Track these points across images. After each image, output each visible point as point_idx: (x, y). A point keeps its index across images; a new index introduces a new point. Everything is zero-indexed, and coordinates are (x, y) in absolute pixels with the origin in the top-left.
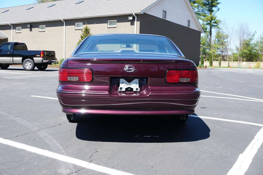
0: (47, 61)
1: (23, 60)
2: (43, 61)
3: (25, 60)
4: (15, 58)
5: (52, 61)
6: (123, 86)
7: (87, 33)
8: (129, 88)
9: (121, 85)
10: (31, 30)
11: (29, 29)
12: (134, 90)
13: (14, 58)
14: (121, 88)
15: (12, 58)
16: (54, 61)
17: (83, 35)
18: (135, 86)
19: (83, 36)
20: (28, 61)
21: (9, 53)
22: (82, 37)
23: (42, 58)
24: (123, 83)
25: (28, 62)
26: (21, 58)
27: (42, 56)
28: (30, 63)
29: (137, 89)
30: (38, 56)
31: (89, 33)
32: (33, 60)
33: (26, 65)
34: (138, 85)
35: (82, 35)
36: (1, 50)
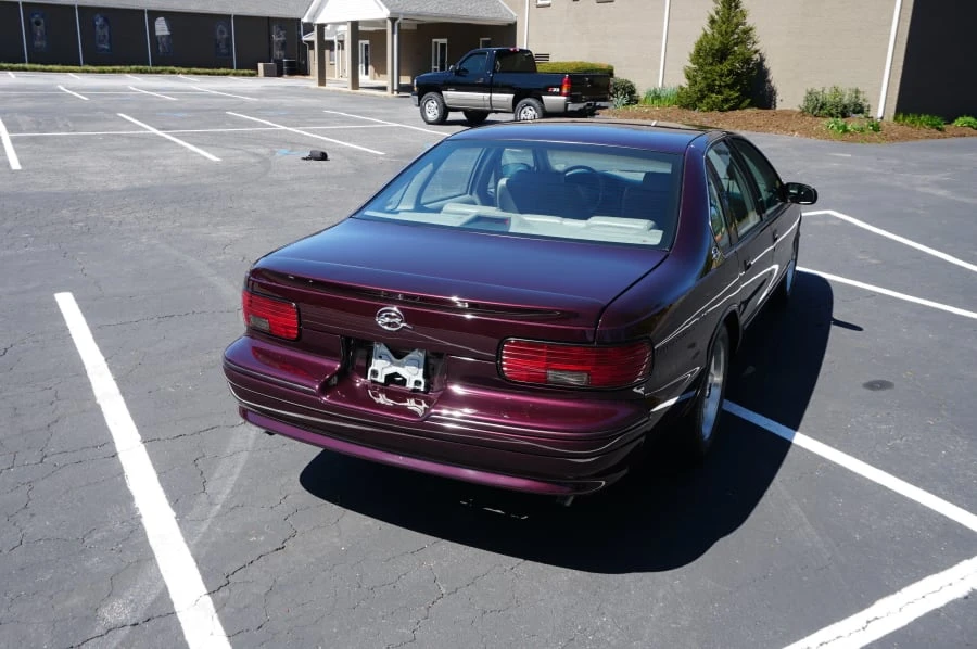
0: (581, 106)
1: (515, 102)
2: (566, 105)
3: (522, 101)
4: (496, 96)
5: (598, 104)
6: (382, 367)
7: (730, 8)
8: (397, 375)
9: (377, 364)
12: (410, 385)
13: (493, 95)
14: (375, 373)
15: (489, 95)
16: (603, 104)
17: (717, 13)
18: (412, 374)
19: (717, 17)
20: (528, 105)
21: (481, 81)
22: (713, 21)
23: (564, 98)
24: (380, 357)
25: (527, 109)
26: (512, 96)
27: (565, 91)
28: (534, 112)
29: (417, 383)
30: (555, 90)
31: (737, 7)
32: (542, 101)
33: (523, 115)
34: (422, 370)
35: (714, 14)
36: (464, 70)
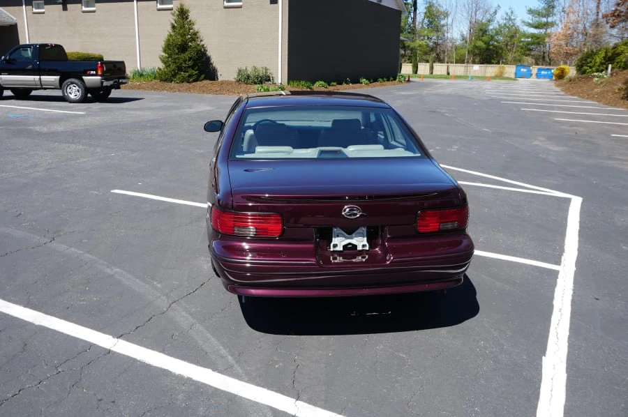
0: (112, 82)
1: (61, 81)
2: (102, 83)
3: (66, 82)
4: (44, 78)
5: (121, 81)
6: (339, 242)
7: (183, 18)
8: (350, 244)
9: (335, 241)
10: (65, 9)
11: (61, 6)
12: (360, 248)
13: (42, 77)
14: (335, 246)
15: (38, 77)
16: (124, 81)
17: (176, 22)
18: (360, 242)
19: (176, 25)
20: (72, 83)
21: (30, 67)
22: (173, 27)
23: (100, 77)
24: (338, 236)
25: (72, 86)
26: (58, 77)
27: (100, 73)
28: (77, 88)
29: (364, 246)
30: (92, 72)
31: (187, 18)
32: (82, 80)
33: (69, 90)
34: (365, 239)
35: (173, 22)
36: (14, 60)
